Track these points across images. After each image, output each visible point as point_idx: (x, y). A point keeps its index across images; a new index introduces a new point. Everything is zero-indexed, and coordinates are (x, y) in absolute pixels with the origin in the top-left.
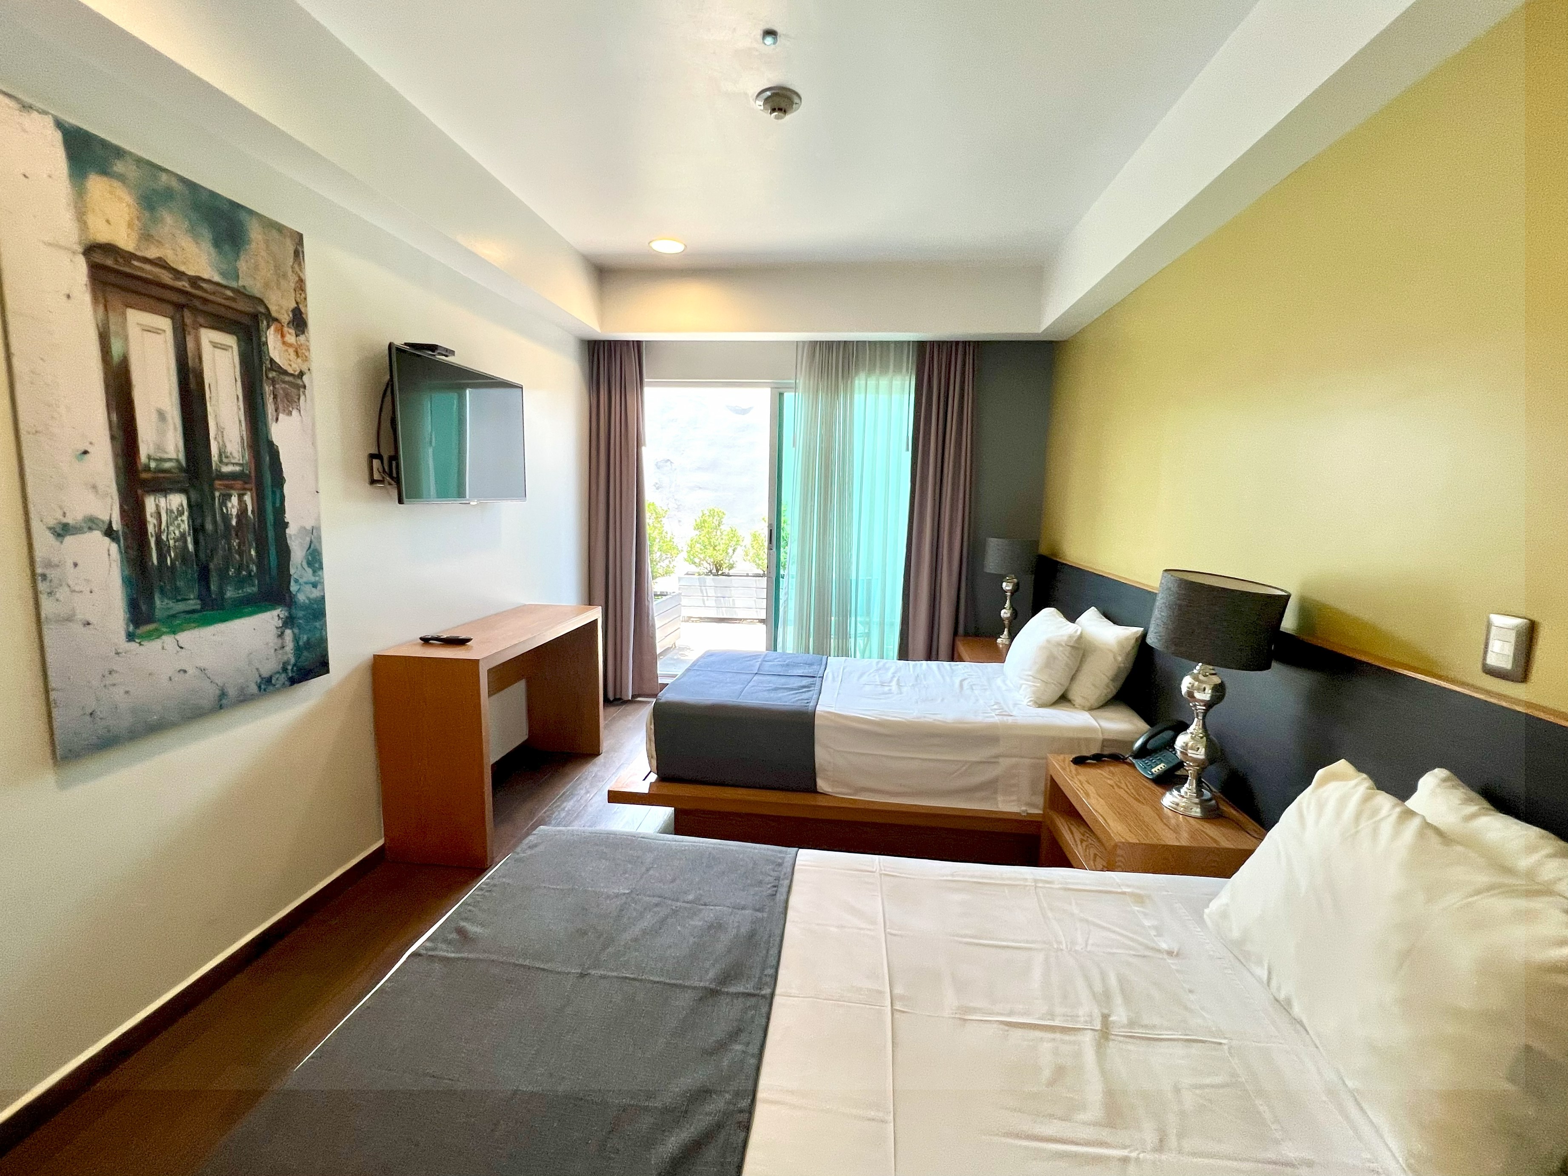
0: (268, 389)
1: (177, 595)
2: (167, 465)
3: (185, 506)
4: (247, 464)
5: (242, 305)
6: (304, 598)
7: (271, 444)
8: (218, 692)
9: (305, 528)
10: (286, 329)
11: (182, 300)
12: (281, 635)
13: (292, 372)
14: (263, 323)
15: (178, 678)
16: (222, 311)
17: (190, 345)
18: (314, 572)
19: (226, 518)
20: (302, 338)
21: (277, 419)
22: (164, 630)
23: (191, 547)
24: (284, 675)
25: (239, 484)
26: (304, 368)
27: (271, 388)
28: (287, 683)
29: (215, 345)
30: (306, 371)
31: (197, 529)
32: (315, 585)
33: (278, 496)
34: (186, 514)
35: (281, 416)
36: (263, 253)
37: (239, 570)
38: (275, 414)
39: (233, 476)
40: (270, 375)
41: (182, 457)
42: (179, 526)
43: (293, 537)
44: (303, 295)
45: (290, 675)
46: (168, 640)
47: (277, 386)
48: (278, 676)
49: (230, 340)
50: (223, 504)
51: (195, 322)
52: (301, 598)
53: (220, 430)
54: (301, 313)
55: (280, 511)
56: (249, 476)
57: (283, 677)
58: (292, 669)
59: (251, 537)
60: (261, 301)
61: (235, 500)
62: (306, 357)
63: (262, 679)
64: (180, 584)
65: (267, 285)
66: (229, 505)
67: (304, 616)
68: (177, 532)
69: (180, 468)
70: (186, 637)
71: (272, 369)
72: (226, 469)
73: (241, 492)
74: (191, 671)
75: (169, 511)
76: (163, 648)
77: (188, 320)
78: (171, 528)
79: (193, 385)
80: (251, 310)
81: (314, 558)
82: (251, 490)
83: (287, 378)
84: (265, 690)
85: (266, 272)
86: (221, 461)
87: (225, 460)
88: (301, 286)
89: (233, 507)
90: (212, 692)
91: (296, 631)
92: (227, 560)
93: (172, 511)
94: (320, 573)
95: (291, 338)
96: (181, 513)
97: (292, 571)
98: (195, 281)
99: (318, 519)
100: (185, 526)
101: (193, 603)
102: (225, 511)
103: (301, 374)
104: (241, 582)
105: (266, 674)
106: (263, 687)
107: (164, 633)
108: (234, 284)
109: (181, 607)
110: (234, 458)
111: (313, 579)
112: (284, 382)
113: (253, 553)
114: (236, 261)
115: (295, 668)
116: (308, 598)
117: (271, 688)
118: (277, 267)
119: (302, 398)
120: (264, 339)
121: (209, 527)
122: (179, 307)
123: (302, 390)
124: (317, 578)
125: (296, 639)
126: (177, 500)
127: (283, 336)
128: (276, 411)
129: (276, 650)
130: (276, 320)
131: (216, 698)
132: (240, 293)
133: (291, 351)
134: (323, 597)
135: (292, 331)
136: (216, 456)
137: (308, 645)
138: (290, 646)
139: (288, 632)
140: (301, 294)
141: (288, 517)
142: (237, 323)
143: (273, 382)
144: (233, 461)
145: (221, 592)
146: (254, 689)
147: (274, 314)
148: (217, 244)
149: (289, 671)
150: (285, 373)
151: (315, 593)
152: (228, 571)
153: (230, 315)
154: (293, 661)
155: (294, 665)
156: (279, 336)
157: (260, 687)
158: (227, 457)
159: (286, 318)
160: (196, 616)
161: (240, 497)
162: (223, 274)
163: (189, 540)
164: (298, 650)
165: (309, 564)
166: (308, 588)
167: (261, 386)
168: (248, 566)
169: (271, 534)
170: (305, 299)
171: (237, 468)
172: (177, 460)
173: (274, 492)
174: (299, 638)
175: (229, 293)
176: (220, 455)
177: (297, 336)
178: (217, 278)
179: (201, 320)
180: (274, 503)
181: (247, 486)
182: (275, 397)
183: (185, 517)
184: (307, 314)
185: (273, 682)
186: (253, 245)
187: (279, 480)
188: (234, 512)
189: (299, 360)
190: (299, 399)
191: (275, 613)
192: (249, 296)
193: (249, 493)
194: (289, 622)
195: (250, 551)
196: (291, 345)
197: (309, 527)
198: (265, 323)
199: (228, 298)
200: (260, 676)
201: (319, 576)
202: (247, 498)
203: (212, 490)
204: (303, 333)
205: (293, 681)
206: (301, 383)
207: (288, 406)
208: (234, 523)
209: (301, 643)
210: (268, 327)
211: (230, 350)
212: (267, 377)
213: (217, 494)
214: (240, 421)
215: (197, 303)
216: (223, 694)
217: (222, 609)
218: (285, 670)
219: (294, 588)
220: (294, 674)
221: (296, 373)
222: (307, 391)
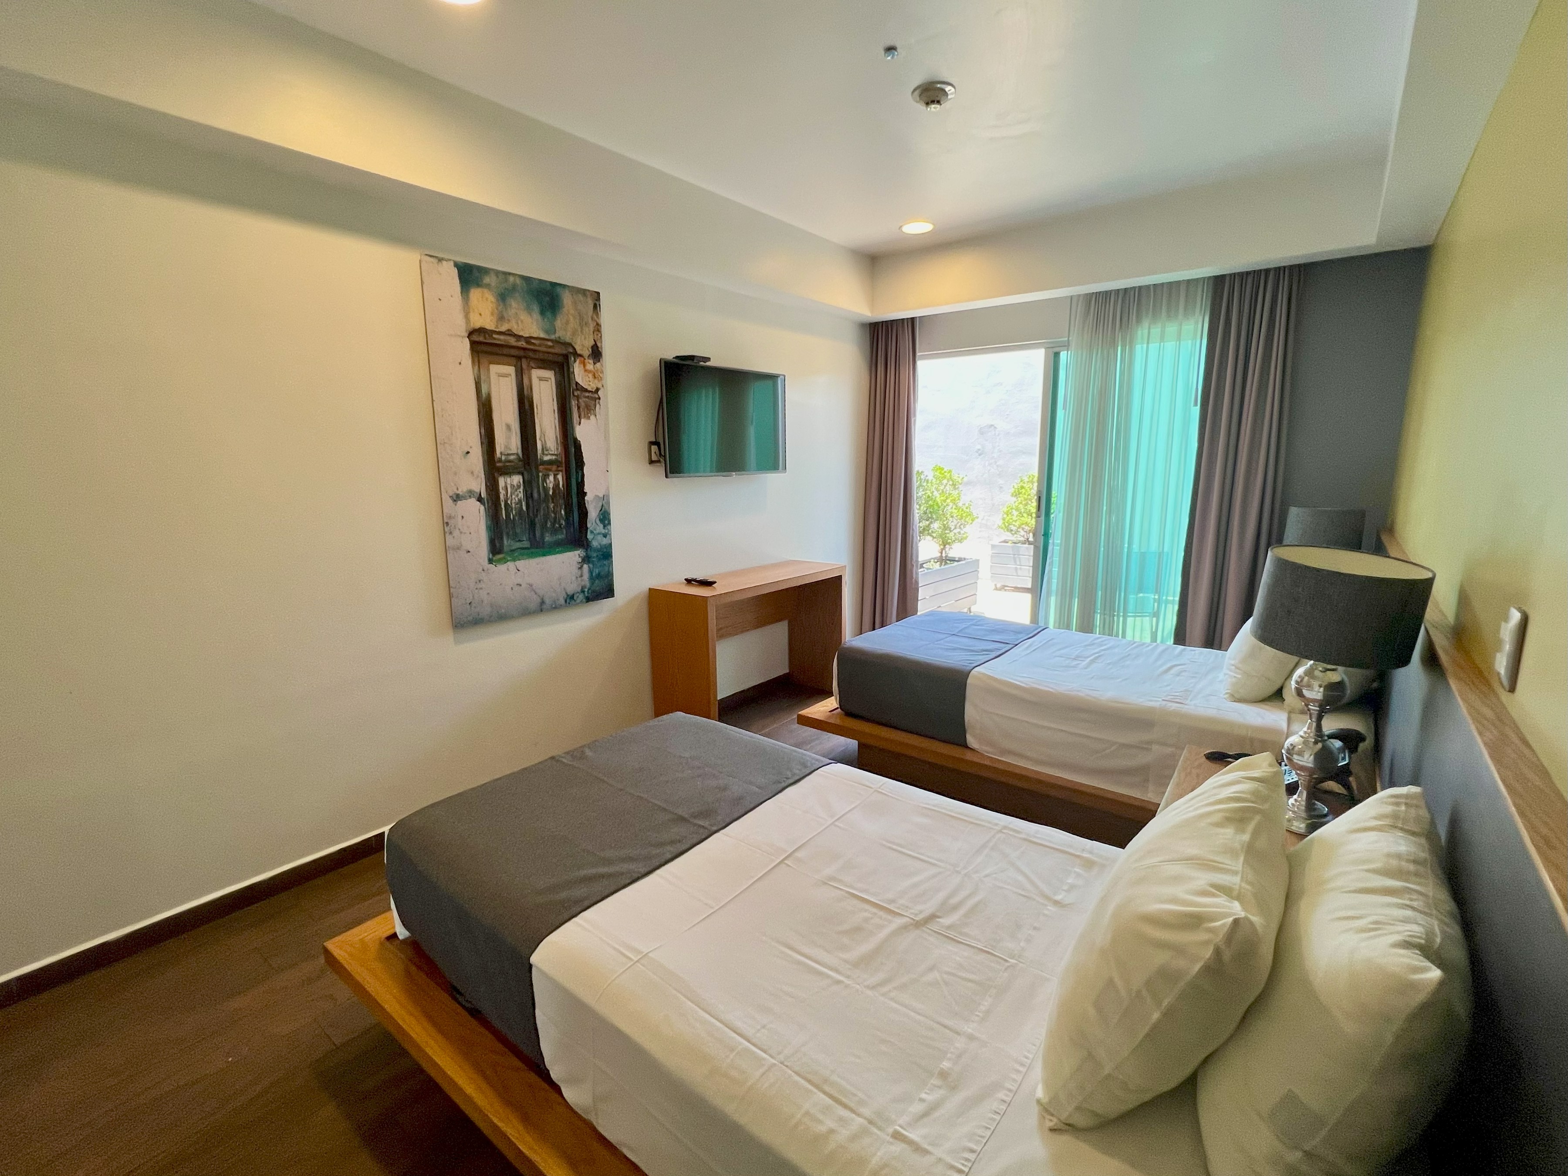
0: (574, 403)
1: (515, 537)
2: (512, 457)
3: (521, 482)
4: (559, 454)
5: (558, 350)
6: (597, 544)
7: (575, 440)
8: (539, 600)
9: (598, 496)
10: (587, 361)
11: (521, 353)
12: (581, 568)
13: (591, 390)
14: (571, 359)
15: (516, 588)
16: (546, 356)
17: (526, 381)
18: (604, 526)
19: (546, 490)
20: (598, 365)
21: (580, 423)
22: (509, 559)
23: (524, 508)
24: (582, 594)
25: (554, 468)
26: (600, 386)
27: (577, 402)
28: (584, 600)
29: (541, 379)
30: (601, 387)
31: (528, 496)
32: (605, 536)
33: (580, 474)
34: (522, 487)
35: (582, 420)
36: (572, 311)
37: (553, 524)
38: (578, 419)
39: (550, 462)
40: (576, 394)
41: (520, 452)
42: (517, 496)
43: (590, 503)
44: (600, 335)
45: (587, 595)
46: (511, 565)
47: (580, 400)
48: (578, 594)
49: (549, 374)
50: (544, 480)
51: (528, 366)
52: (595, 544)
53: (543, 434)
54: (597, 347)
55: (581, 484)
56: (561, 463)
57: (581, 596)
58: (588, 591)
59: (561, 501)
60: (570, 345)
61: (551, 478)
62: (601, 378)
63: (568, 595)
64: (518, 530)
65: (574, 333)
66: (548, 482)
67: (597, 556)
68: (516, 499)
69: (520, 460)
70: (520, 564)
71: (577, 389)
72: (546, 458)
73: (556, 473)
74: (524, 585)
75: (512, 486)
76: (508, 569)
77: (524, 366)
78: (513, 497)
79: (527, 407)
80: (564, 352)
81: (604, 517)
82: (561, 471)
83: (587, 394)
84: (569, 603)
85: (573, 323)
86: (543, 454)
87: (546, 452)
88: (598, 328)
89: (550, 482)
90: (535, 601)
91: (591, 566)
92: (546, 517)
93: (514, 486)
94: (609, 527)
95: (590, 367)
96: (519, 487)
97: (589, 525)
98: (528, 340)
99: (608, 489)
100: (521, 495)
101: (526, 544)
102: (545, 485)
103: (598, 390)
104: (555, 531)
105: (570, 593)
106: (568, 601)
107: (508, 561)
108: (553, 337)
109: (519, 545)
110: (552, 451)
111: (603, 531)
112: (586, 397)
113: (563, 512)
114: (554, 321)
115: (590, 591)
116: (600, 545)
117: (573, 602)
118: (581, 318)
119: (598, 406)
120: (571, 370)
121: (535, 495)
122: (519, 358)
123: (597, 401)
124: (607, 531)
125: (591, 572)
126: (517, 479)
127: (584, 366)
128: (579, 417)
129: (577, 577)
130: (581, 356)
131: (539, 605)
132: (558, 342)
133: (590, 375)
134: (611, 544)
135: (591, 361)
136: (541, 450)
137: (599, 576)
138: (586, 576)
139: (585, 566)
140: (598, 335)
141: (586, 489)
142: (554, 362)
143: (578, 397)
144: (550, 452)
145: (542, 536)
146: (562, 601)
147: (579, 352)
148: (542, 313)
149: (586, 593)
150: (586, 390)
151: (605, 541)
152: (546, 525)
153: (551, 358)
154: (588, 584)
155: (589, 589)
156: (582, 366)
157: (566, 601)
158: (547, 450)
159: (586, 352)
160: (526, 551)
161: (555, 476)
162: (547, 332)
163: (524, 503)
164: (592, 579)
165: (601, 521)
166: (600, 537)
167: (570, 402)
168: (560, 521)
169: (575, 500)
170: (601, 337)
171: (554, 457)
172: (517, 454)
173: (577, 473)
174: (593, 570)
175: (550, 344)
176: (543, 449)
177: (595, 364)
178: (542, 335)
179: (532, 364)
180: (577, 481)
181: (559, 469)
182: (579, 408)
183: (521, 490)
184: (602, 348)
185: (575, 598)
186: (565, 310)
187: (580, 464)
188: (551, 486)
189: (596, 381)
190: (595, 408)
191: (577, 552)
192: (561, 343)
193: (561, 473)
194: (586, 559)
195: (561, 511)
196: (590, 372)
197: (601, 496)
198: (573, 359)
199: (550, 347)
200: (566, 593)
201: (608, 529)
202: (560, 477)
203: (538, 472)
204: (599, 361)
205: (588, 600)
206: (597, 396)
207: (588, 414)
208: (551, 493)
209: (594, 575)
210: (575, 361)
211: (550, 380)
212: (573, 394)
213: (540, 474)
214: (556, 427)
215: (531, 354)
216: (543, 602)
217: (543, 547)
218: (583, 592)
219: (590, 536)
220: (589, 595)
221: (594, 391)
222: (601, 401)
